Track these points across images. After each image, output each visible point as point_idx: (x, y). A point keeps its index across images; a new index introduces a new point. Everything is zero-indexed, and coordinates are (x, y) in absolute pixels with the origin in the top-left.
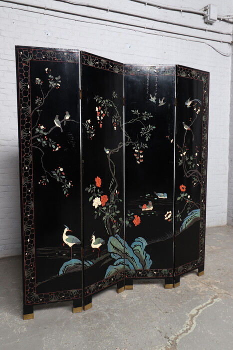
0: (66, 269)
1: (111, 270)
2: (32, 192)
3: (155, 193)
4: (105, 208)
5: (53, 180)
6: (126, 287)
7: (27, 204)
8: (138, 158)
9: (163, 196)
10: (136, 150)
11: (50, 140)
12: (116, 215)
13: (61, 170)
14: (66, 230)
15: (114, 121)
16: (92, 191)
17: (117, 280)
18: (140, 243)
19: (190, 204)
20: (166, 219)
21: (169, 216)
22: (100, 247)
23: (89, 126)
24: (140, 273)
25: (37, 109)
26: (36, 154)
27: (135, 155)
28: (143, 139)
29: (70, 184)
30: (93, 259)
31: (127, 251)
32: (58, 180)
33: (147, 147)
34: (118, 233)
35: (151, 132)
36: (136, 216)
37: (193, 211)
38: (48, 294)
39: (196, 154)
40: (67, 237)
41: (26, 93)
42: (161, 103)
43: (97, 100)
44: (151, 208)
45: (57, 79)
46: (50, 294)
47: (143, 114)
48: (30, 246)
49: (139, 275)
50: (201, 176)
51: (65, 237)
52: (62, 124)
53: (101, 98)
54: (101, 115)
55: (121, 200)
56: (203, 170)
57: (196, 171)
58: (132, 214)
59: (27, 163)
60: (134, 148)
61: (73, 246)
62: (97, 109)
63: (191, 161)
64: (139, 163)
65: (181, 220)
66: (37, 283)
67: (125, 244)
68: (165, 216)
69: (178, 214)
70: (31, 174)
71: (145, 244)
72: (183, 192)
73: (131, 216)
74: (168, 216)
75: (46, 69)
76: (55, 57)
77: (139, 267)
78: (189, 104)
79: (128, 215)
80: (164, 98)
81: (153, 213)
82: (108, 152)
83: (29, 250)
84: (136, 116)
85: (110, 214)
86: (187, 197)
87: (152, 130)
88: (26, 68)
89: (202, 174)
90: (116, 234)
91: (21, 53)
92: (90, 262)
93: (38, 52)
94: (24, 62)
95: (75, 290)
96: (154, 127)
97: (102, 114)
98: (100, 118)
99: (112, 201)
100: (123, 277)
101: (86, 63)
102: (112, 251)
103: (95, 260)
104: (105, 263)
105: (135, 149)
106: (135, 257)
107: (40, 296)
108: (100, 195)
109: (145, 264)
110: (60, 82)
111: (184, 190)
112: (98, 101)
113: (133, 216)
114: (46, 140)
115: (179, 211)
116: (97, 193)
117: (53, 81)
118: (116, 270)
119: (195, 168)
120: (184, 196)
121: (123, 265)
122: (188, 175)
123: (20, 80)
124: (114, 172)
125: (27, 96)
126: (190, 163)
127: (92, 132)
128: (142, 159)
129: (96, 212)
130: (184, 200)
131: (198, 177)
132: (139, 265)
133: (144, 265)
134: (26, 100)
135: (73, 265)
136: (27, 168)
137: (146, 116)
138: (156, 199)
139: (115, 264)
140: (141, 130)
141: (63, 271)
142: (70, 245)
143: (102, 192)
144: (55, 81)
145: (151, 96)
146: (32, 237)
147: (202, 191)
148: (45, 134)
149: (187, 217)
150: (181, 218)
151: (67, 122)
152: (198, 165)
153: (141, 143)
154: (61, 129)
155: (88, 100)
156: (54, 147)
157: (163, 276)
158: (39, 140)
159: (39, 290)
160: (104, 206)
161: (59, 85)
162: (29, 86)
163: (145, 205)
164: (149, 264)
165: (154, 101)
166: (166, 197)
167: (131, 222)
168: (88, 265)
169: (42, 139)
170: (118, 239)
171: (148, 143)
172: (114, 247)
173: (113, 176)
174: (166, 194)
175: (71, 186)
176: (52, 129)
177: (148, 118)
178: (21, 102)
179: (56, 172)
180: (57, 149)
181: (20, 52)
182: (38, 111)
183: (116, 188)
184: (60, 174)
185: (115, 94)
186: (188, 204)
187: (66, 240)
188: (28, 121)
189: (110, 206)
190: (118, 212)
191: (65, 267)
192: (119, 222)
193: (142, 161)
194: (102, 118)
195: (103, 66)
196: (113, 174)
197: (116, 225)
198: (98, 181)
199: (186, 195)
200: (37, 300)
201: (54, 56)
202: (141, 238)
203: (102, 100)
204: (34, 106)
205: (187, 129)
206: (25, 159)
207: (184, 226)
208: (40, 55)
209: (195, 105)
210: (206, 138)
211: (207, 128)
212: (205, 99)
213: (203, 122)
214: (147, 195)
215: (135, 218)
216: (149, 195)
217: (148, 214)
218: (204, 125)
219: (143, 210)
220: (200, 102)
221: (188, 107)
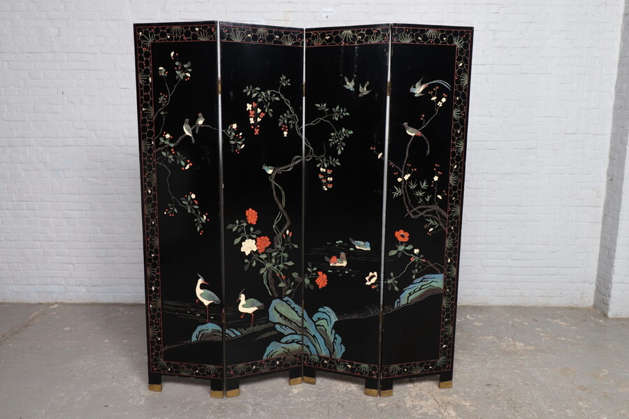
0: (200, 335)
1: (275, 349)
2: (157, 225)
3: (351, 239)
4: (264, 256)
5: (182, 210)
6: (305, 378)
7: (151, 240)
8: (324, 181)
9: (364, 246)
10: (322, 169)
11: (179, 154)
12: (286, 268)
13: (193, 196)
14: (200, 281)
15: (284, 123)
16: (240, 230)
17: (286, 365)
18: (326, 317)
19: (419, 264)
20: (368, 283)
21: (373, 280)
22: (254, 312)
23: (233, 134)
24: (326, 362)
25: (161, 111)
26: (161, 173)
27: (320, 176)
28: (332, 152)
29: (205, 217)
30: (241, 328)
31: (306, 324)
32: (189, 211)
33: (338, 164)
34: (289, 296)
35: (346, 140)
36: (320, 273)
37: (426, 276)
38: (178, 363)
39: (436, 178)
40: (202, 291)
41: (147, 89)
42: (364, 91)
43: (249, 93)
44: (345, 264)
45: (185, 66)
46: (181, 364)
47: (334, 109)
48: (155, 296)
49: (325, 365)
50: (447, 216)
51: (199, 291)
52: (193, 132)
53: (258, 89)
54: (257, 116)
55: (296, 246)
56: (452, 207)
57: (435, 207)
58: (315, 269)
59: (150, 185)
60: (318, 165)
61: (210, 305)
62: (249, 107)
63: (423, 190)
64: (326, 189)
65: (396, 289)
66: (164, 346)
67: (303, 314)
68: (367, 278)
69: (391, 278)
70: (155, 200)
71: (334, 319)
72: (402, 243)
73: (313, 271)
74: (371, 279)
75: (172, 54)
76: (183, 35)
77: (325, 352)
78: (418, 90)
79: (309, 270)
80: (368, 83)
81: (347, 272)
82: (270, 172)
83: (154, 301)
84: (322, 113)
85: (274, 266)
86: (411, 252)
87: (348, 136)
88: (147, 54)
89: (450, 213)
90: (285, 296)
91: (141, 33)
92: (235, 331)
93: (161, 31)
94: (144, 46)
95: (213, 367)
96: (351, 132)
97: (259, 114)
98: (255, 119)
99: (279, 246)
100: (299, 364)
101: (229, 38)
102: (277, 321)
103: (245, 329)
104: (264, 336)
105: (320, 166)
106: (318, 336)
107: (169, 365)
108: (255, 236)
109: (334, 350)
110: (190, 70)
111: (406, 239)
112: (251, 94)
113: (316, 272)
114: (173, 155)
115: (392, 274)
116: (248, 232)
117: (181, 70)
118: (286, 351)
119: (431, 202)
120: (404, 250)
121: (299, 345)
122: (415, 213)
123: (141, 71)
124: (284, 202)
125: (149, 93)
126: (420, 194)
127: (240, 143)
128: (330, 183)
129: (246, 261)
130: (405, 257)
131: (439, 218)
132: (324, 349)
133: (332, 352)
134: (147, 98)
135: (209, 331)
136: (150, 191)
137: (339, 113)
138: (352, 249)
139: (284, 340)
140: (331, 137)
141: (197, 338)
142: (206, 303)
143: (259, 232)
144: (184, 70)
145: (346, 79)
146: (157, 284)
147: (448, 243)
148: (172, 145)
149: (411, 286)
150: (397, 285)
151: (201, 128)
152: (439, 197)
153: (330, 158)
154: (193, 138)
155: (232, 94)
156: (183, 163)
157: (361, 373)
158: (164, 154)
159: (167, 356)
160: (262, 253)
161: (188, 75)
162: (150, 80)
163: (335, 257)
164: (340, 351)
165: (352, 89)
166: (369, 249)
167: (313, 281)
168: (233, 335)
169: (168, 153)
170: (289, 305)
171: (340, 158)
172: (281, 315)
173: (281, 208)
174: (368, 244)
175: (206, 220)
176: (180, 139)
177: (342, 117)
178: (142, 102)
179: (187, 199)
180: (187, 167)
181: (139, 32)
182: (162, 113)
183: (286, 227)
184: (191, 202)
185: (286, 80)
186: (414, 263)
187: (201, 295)
188: (150, 127)
189: (274, 254)
190: (290, 263)
191: (200, 332)
192: (293, 279)
193: (330, 186)
194: (259, 120)
195: (261, 39)
196: (282, 205)
197: (287, 283)
198: (252, 216)
199: (410, 247)
200: (164, 369)
201: (182, 33)
202: (327, 309)
203: (260, 91)
204: (157, 106)
205: (413, 135)
206: (148, 180)
207: (404, 299)
208: (164, 35)
209: (434, 92)
210: (462, 149)
211: (465, 130)
212: (459, 78)
213: (455, 120)
214: (337, 242)
215: (318, 276)
216: (341, 242)
217: (339, 273)
218: (457, 127)
219: (331, 265)
220: (447, 85)
221: (416, 95)
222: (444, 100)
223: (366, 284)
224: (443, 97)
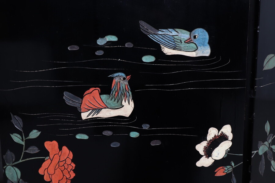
3: (144, 26)
20: (204, 162)
21: (220, 152)
36: (51, 146)
58: (34, 134)
68: (200, 148)
73: (30, 143)
79: (16, 138)
81: (134, 135)
113: (39, 142)
115: (268, 127)
138: (148, 59)
166: (205, 51)
174: (202, 34)
214: (101, 42)
215: (47, 154)
216: (114, 38)
217: (111, 139)
219: (84, 116)
223: (199, 164)
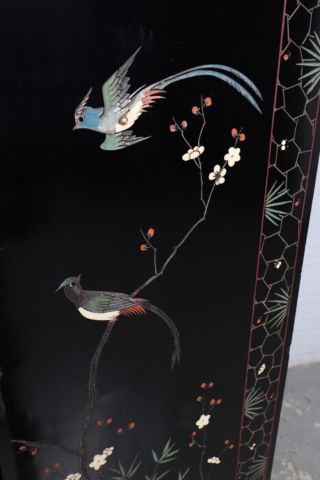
39: (203, 421)
63: (163, 468)
152: (213, 460)
205: (110, 316)
209: (194, 121)
210: (284, 314)
211: (296, 258)
212: (296, 55)
213: (269, 228)
218: (273, 249)
220: (246, 88)
221: (110, 145)
222: (233, 156)
224: (233, 143)
